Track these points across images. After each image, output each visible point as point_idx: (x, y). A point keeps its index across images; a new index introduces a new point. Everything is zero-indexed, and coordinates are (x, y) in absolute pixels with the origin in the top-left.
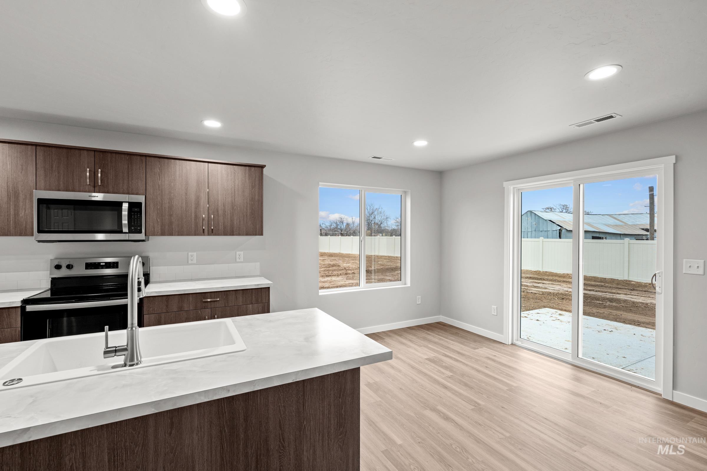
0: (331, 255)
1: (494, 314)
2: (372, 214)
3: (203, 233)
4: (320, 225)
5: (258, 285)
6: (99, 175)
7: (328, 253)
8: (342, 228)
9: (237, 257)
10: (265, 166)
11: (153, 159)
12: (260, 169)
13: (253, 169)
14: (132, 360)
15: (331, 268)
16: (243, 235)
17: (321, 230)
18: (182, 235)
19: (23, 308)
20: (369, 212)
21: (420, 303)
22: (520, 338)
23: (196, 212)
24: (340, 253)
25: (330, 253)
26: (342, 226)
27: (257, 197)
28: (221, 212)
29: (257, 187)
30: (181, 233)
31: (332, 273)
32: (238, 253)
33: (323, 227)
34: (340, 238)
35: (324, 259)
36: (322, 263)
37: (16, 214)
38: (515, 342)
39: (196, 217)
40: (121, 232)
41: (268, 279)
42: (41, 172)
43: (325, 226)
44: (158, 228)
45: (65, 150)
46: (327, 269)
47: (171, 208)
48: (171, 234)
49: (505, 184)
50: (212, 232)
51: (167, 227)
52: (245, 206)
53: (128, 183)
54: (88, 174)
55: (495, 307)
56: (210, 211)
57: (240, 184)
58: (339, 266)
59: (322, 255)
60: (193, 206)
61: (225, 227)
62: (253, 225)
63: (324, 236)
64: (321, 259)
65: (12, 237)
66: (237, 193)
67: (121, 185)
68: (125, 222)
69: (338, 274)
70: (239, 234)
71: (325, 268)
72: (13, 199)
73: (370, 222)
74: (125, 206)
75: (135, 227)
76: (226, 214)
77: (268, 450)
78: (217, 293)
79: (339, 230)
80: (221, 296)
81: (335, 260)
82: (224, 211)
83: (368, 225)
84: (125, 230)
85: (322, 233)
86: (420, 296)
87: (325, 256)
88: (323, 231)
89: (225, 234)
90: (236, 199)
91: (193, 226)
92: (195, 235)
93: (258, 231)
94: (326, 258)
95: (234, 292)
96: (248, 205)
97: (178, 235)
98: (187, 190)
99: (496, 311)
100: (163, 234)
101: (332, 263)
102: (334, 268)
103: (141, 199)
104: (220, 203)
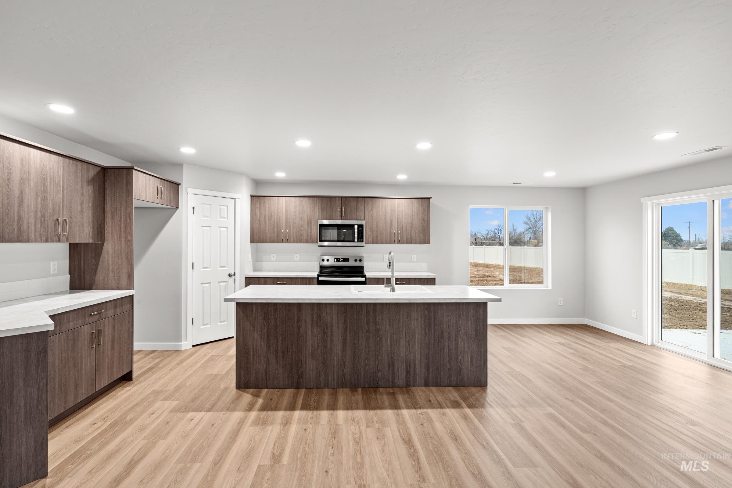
0: (486, 266)
1: (634, 317)
2: (539, 220)
3: (394, 242)
4: (475, 233)
5: (428, 276)
6: (344, 210)
7: (483, 263)
8: (501, 237)
9: (413, 258)
10: (431, 198)
11: (368, 199)
12: (428, 200)
13: (424, 200)
14: (393, 290)
15: (486, 279)
16: (418, 244)
17: (475, 239)
18: (383, 243)
19: (318, 278)
20: (535, 217)
21: (562, 304)
22: (662, 340)
23: (390, 230)
24: (496, 264)
25: (486, 264)
26: (501, 235)
27: (426, 219)
28: (404, 229)
29: (426, 212)
30: (382, 242)
31: (486, 283)
32: (413, 255)
33: (478, 236)
34: (496, 248)
35: (478, 269)
36: (476, 273)
37: (311, 232)
38: (655, 343)
39: (391, 232)
40: (354, 241)
41: (433, 273)
42: (320, 211)
43: (480, 234)
44: (371, 239)
45: (329, 198)
46: (481, 279)
47: (377, 227)
48: (377, 243)
49: (643, 200)
50: (399, 242)
51: (375, 238)
52: (419, 225)
53: (357, 213)
54: (339, 210)
55: (635, 310)
56: (398, 229)
57: (416, 211)
58: (494, 277)
59: (476, 265)
60: (389, 226)
61: (407, 239)
62: (424, 237)
63: (479, 246)
64: (476, 269)
65: (303, 244)
66: (414, 216)
67: (353, 215)
68: (356, 236)
69: (492, 284)
70: (415, 243)
71: (479, 278)
72: (309, 225)
73: (537, 230)
74: (356, 227)
75: (360, 239)
76: (408, 230)
77: (443, 337)
78: (404, 279)
79: (497, 239)
80: (406, 281)
81: (491, 271)
82: (406, 228)
83: (534, 233)
84: (356, 240)
85: (477, 242)
86: (562, 299)
87: (480, 266)
88: (478, 241)
89: (407, 243)
90: (413, 221)
91: (389, 238)
92: (390, 244)
93: (427, 241)
94: (481, 268)
95: (413, 279)
96: (421, 224)
97: (381, 243)
98: (385, 216)
99: (636, 314)
100: (373, 243)
101: (487, 274)
102: (489, 279)
103: (362, 222)
104: (404, 223)
